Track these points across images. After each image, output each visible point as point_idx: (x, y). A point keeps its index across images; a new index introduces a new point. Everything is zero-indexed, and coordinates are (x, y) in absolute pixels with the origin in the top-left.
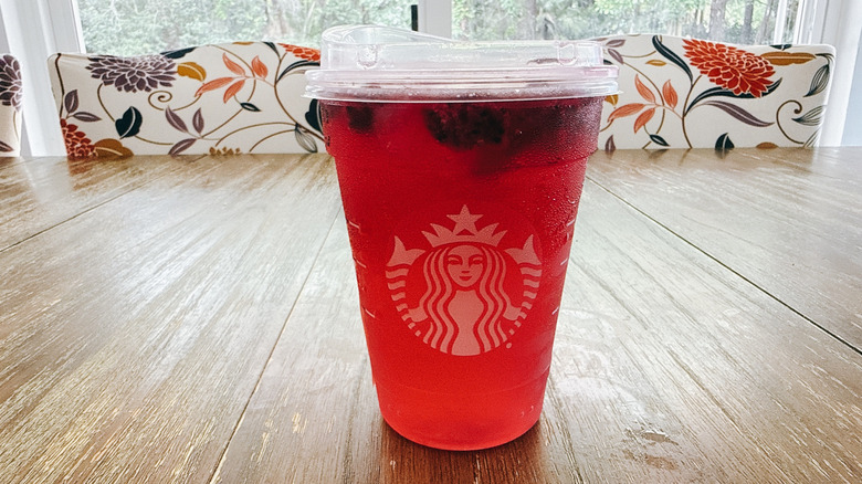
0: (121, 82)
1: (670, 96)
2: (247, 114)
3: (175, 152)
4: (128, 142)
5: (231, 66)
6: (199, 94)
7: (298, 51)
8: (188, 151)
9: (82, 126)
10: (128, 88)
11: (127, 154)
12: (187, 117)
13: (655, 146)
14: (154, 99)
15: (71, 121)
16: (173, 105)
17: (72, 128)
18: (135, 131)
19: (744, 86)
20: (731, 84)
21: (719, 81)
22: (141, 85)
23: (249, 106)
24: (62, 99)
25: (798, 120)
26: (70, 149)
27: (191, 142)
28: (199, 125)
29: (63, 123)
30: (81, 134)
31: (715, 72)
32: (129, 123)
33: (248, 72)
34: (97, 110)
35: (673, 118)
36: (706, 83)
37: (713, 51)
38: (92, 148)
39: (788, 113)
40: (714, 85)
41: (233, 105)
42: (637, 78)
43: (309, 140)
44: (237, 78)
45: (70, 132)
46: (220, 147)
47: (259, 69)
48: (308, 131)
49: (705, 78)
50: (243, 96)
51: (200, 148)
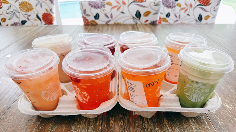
0: (95, 7)
1: (191, 6)
2: (122, 14)
3: (107, 23)
4: (97, 21)
5: (118, 2)
6: (111, 9)
8: (110, 23)
9: (87, 17)
10: (96, 8)
11: (96, 24)
12: (109, 15)
14: (102, 11)
15: (85, 16)
16: (106, 12)
17: (85, 18)
18: (98, 18)
19: (205, 4)
20: (203, 3)
21: (200, 3)
22: (99, 7)
24: (83, 11)
25: (214, 11)
26: (85, 23)
27: (109, 21)
28: (112, 17)
29: (83, 17)
30: (87, 19)
31: (200, 1)
32: (97, 17)
33: (122, 4)
34: (90, 14)
35: (191, 10)
36: (198, 3)
38: (90, 22)
39: (212, 9)
40: (199, 4)
41: (119, 12)
42: (185, 2)
43: (135, 21)
44: (119, 6)
45: (85, 19)
46: (116, 22)
47: (124, 3)
48: (135, 19)
49: (198, 2)
50: (121, 10)
51: (112, 22)
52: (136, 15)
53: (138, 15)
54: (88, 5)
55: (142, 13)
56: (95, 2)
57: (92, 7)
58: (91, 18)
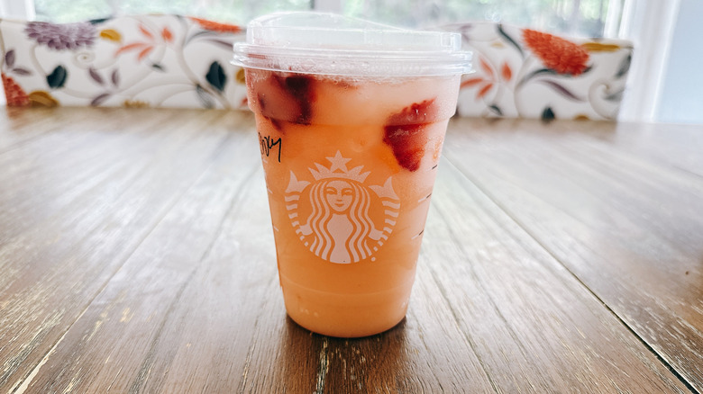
0: (51, 43)
1: (507, 72)
2: (156, 74)
3: (95, 103)
4: (57, 94)
5: (145, 32)
6: (117, 55)
7: (202, 22)
8: (108, 102)
9: (19, 80)
10: (58, 48)
11: (53, 105)
12: (105, 74)
13: (493, 114)
14: (79, 58)
15: (9, 74)
16: (95, 64)
17: (11, 81)
18: (61, 84)
22: (68, 45)
23: (157, 66)
26: (9, 97)
27: (106, 96)
28: (115, 78)
29: (4, 77)
30: (16, 87)
32: (57, 77)
33: (158, 38)
34: (27, 64)
35: (508, 91)
36: (537, 63)
37: (543, 40)
38: (27, 97)
39: (599, 92)
40: (542, 66)
41: (144, 64)
43: (206, 95)
44: (148, 43)
45: (9, 85)
46: (132, 101)
47: (167, 35)
48: (206, 90)
50: (153, 57)
51: (115, 100)
52: (209, 77)
53: (216, 76)
54: (25, 36)
55: (230, 72)
56: (56, 28)
57: (40, 41)
58: (34, 83)
